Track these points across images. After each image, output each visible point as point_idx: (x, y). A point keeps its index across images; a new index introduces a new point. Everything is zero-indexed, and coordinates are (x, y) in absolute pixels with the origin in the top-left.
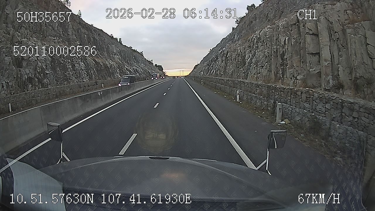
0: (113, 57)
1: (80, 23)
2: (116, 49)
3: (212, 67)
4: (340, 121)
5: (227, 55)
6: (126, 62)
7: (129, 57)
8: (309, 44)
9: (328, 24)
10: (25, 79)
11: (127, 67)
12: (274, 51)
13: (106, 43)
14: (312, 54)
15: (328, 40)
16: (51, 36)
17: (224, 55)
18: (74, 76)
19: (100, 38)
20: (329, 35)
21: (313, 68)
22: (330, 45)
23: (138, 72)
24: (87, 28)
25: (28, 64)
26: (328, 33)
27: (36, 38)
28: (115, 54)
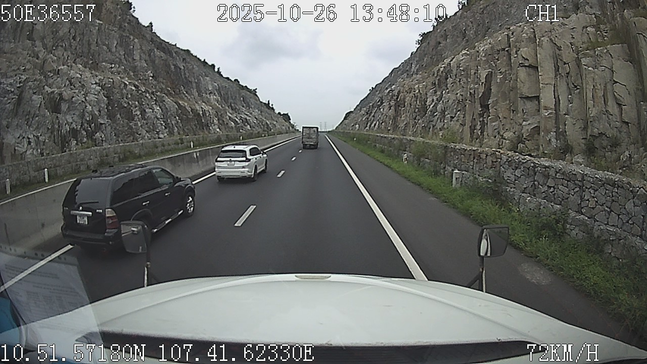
0: (207, 97)
1: (152, 41)
2: (212, 85)
3: (374, 116)
4: (532, 193)
5: (397, 98)
6: (228, 107)
7: (234, 98)
8: (522, 82)
9: (553, 50)
10: (65, 131)
11: (230, 115)
12: (470, 92)
13: (195, 75)
14: (527, 98)
15: (552, 75)
16: (106, 61)
17: (392, 97)
18: (144, 129)
19: (186, 65)
20: (555, 67)
21: (527, 120)
22: (554, 84)
23: (248, 124)
24: (164, 48)
25: (71, 108)
26: (553, 65)
27: (81, 65)
28: (211, 93)
